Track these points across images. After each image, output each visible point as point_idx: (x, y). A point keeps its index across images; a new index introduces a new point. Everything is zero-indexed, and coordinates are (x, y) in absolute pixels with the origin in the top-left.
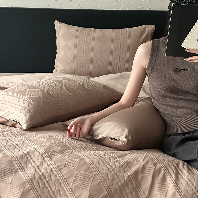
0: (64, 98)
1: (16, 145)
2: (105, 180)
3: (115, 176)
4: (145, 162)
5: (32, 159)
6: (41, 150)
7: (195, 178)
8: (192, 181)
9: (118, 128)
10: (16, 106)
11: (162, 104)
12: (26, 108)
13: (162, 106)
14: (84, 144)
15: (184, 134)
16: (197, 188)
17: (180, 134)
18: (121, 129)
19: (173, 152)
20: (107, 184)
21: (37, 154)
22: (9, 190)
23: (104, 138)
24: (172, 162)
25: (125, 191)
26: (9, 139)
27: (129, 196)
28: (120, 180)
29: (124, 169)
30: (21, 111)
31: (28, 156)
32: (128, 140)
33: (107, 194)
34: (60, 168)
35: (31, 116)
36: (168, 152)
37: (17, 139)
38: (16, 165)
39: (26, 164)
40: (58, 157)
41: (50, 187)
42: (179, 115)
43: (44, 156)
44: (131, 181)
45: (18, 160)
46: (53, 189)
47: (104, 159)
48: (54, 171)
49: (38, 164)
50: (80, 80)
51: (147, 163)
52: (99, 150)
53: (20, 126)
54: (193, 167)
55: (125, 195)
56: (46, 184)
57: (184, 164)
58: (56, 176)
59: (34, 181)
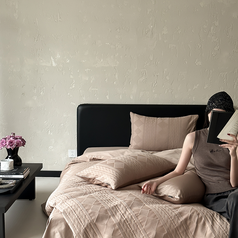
0: (138, 168)
1: (109, 200)
2: (166, 224)
3: (172, 221)
4: (191, 212)
5: (119, 209)
6: (125, 204)
7: (225, 224)
8: (223, 226)
9: (173, 190)
10: (108, 174)
11: (203, 173)
12: (114, 176)
13: (202, 174)
14: (152, 200)
15: (218, 194)
16: (226, 230)
17: (215, 194)
18: (176, 190)
19: (210, 206)
20: (167, 226)
21: (122, 206)
22: (105, 229)
23: (165, 196)
24: (210, 213)
25: (179, 231)
26: (104, 196)
27: (181, 235)
28: (175, 224)
29: (178, 217)
30: (111, 177)
31: (116, 207)
32: (180, 198)
33: (167, 233)
34: (137, 216)
35: (118, 181)
36: (207, 206)
37: (109, 196)
38: (109, 213)
39: (116, 212)
40: (135, 208)
41: (131, 227)
42: (214, 181)
43: (127, 208)
44: (183, 225)
45: (111, 210)
46: (133, 229)
47: (165, 210)
48: (133, 217)
49: (123, 213)
50: (148, 156)
51: (193, 213)
52: (162, 203)
53: (110, 187)
54: (224, 216)
55: (179, 234)
56: (128, 225)
57: (217, 214)
58: (134, 221)
59: (120, 223)
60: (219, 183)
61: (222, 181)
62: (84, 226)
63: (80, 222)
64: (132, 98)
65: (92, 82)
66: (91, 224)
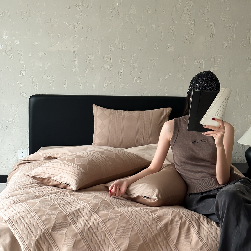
0: (105, 165)
1: (68, 204)
2: (141, 231)
3: (149, 227)
4: (172, 216)
5: (82, 214)
6: (89, 207)
7: (214, 229)
8: (212, 231)
9: (149, 189)
10: (67, 172)
11: (184, 169)
12: (75, 174)
13: (183, 171)
14: (123, 202)
15: (202, 193)
16: (215, 236)
17: (198, 193)
18: (152, 189)
19: (194, 208)
20: (143, 234)
21: (86, 210)
22: (64, 240)
23: (139, 197)
24: (195, 216)
25: (158, 240)
26: (63, 198)
27: (161, 244)
28: (153, 231)
29: (156, 222)
30: (72, 176)
31: (78, 212)
32: (159, 198)
33: (143, 243)
34: (104, 222)
35: (80, 180)
36: (190, 208)
37: (69, 198)
38: (69, 219)
39: (77, 218)
40: (102, 212)
41: (97, 237)
43: (91, 212)
44: (162, 232)
45: (71, 216)
46: (100, 239)
47: (140, 214)
48: (100, 224)
49: (87, 218)
50: (117, 151)
51: (175, 217)
52: (135, 206)
53: (70, 188)
54: (212, 219)
55: (158, 244)
56: (94, 235)
57: (204, 217)
58: (102, 228)
59: (84, 232)
60: (203, 180)
61: (207, 177)
62: (35, 237)
63: (30, 232)
64: (94, 88)
65: (46, 68)
66: (45, 234)
